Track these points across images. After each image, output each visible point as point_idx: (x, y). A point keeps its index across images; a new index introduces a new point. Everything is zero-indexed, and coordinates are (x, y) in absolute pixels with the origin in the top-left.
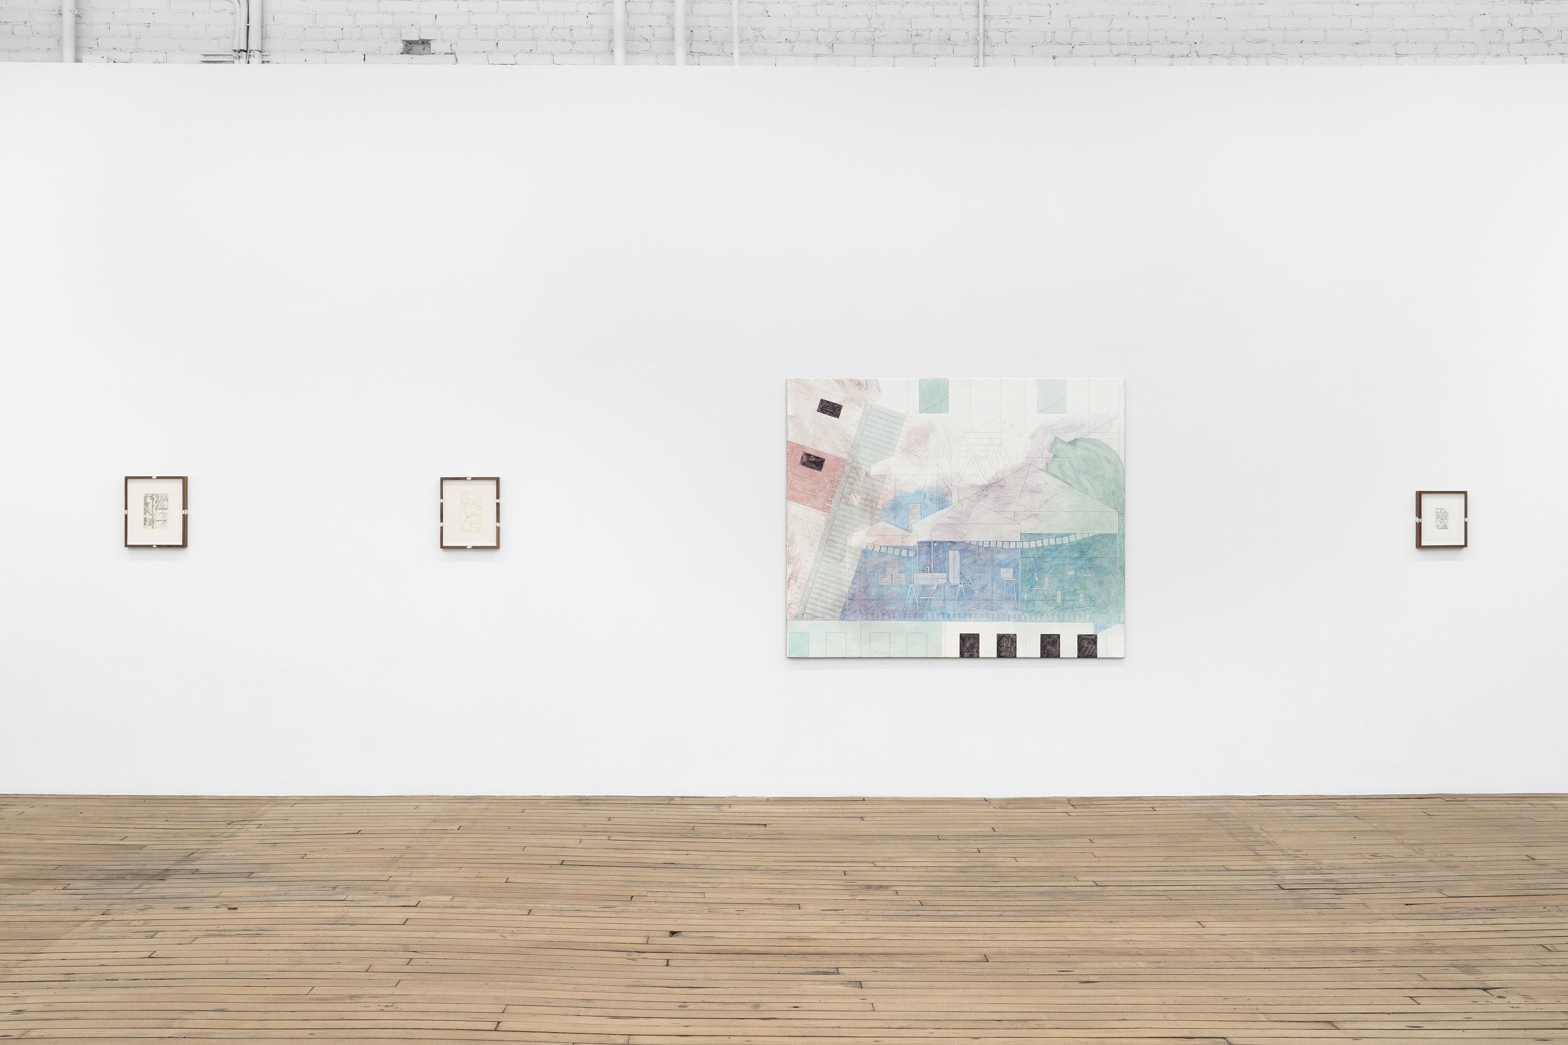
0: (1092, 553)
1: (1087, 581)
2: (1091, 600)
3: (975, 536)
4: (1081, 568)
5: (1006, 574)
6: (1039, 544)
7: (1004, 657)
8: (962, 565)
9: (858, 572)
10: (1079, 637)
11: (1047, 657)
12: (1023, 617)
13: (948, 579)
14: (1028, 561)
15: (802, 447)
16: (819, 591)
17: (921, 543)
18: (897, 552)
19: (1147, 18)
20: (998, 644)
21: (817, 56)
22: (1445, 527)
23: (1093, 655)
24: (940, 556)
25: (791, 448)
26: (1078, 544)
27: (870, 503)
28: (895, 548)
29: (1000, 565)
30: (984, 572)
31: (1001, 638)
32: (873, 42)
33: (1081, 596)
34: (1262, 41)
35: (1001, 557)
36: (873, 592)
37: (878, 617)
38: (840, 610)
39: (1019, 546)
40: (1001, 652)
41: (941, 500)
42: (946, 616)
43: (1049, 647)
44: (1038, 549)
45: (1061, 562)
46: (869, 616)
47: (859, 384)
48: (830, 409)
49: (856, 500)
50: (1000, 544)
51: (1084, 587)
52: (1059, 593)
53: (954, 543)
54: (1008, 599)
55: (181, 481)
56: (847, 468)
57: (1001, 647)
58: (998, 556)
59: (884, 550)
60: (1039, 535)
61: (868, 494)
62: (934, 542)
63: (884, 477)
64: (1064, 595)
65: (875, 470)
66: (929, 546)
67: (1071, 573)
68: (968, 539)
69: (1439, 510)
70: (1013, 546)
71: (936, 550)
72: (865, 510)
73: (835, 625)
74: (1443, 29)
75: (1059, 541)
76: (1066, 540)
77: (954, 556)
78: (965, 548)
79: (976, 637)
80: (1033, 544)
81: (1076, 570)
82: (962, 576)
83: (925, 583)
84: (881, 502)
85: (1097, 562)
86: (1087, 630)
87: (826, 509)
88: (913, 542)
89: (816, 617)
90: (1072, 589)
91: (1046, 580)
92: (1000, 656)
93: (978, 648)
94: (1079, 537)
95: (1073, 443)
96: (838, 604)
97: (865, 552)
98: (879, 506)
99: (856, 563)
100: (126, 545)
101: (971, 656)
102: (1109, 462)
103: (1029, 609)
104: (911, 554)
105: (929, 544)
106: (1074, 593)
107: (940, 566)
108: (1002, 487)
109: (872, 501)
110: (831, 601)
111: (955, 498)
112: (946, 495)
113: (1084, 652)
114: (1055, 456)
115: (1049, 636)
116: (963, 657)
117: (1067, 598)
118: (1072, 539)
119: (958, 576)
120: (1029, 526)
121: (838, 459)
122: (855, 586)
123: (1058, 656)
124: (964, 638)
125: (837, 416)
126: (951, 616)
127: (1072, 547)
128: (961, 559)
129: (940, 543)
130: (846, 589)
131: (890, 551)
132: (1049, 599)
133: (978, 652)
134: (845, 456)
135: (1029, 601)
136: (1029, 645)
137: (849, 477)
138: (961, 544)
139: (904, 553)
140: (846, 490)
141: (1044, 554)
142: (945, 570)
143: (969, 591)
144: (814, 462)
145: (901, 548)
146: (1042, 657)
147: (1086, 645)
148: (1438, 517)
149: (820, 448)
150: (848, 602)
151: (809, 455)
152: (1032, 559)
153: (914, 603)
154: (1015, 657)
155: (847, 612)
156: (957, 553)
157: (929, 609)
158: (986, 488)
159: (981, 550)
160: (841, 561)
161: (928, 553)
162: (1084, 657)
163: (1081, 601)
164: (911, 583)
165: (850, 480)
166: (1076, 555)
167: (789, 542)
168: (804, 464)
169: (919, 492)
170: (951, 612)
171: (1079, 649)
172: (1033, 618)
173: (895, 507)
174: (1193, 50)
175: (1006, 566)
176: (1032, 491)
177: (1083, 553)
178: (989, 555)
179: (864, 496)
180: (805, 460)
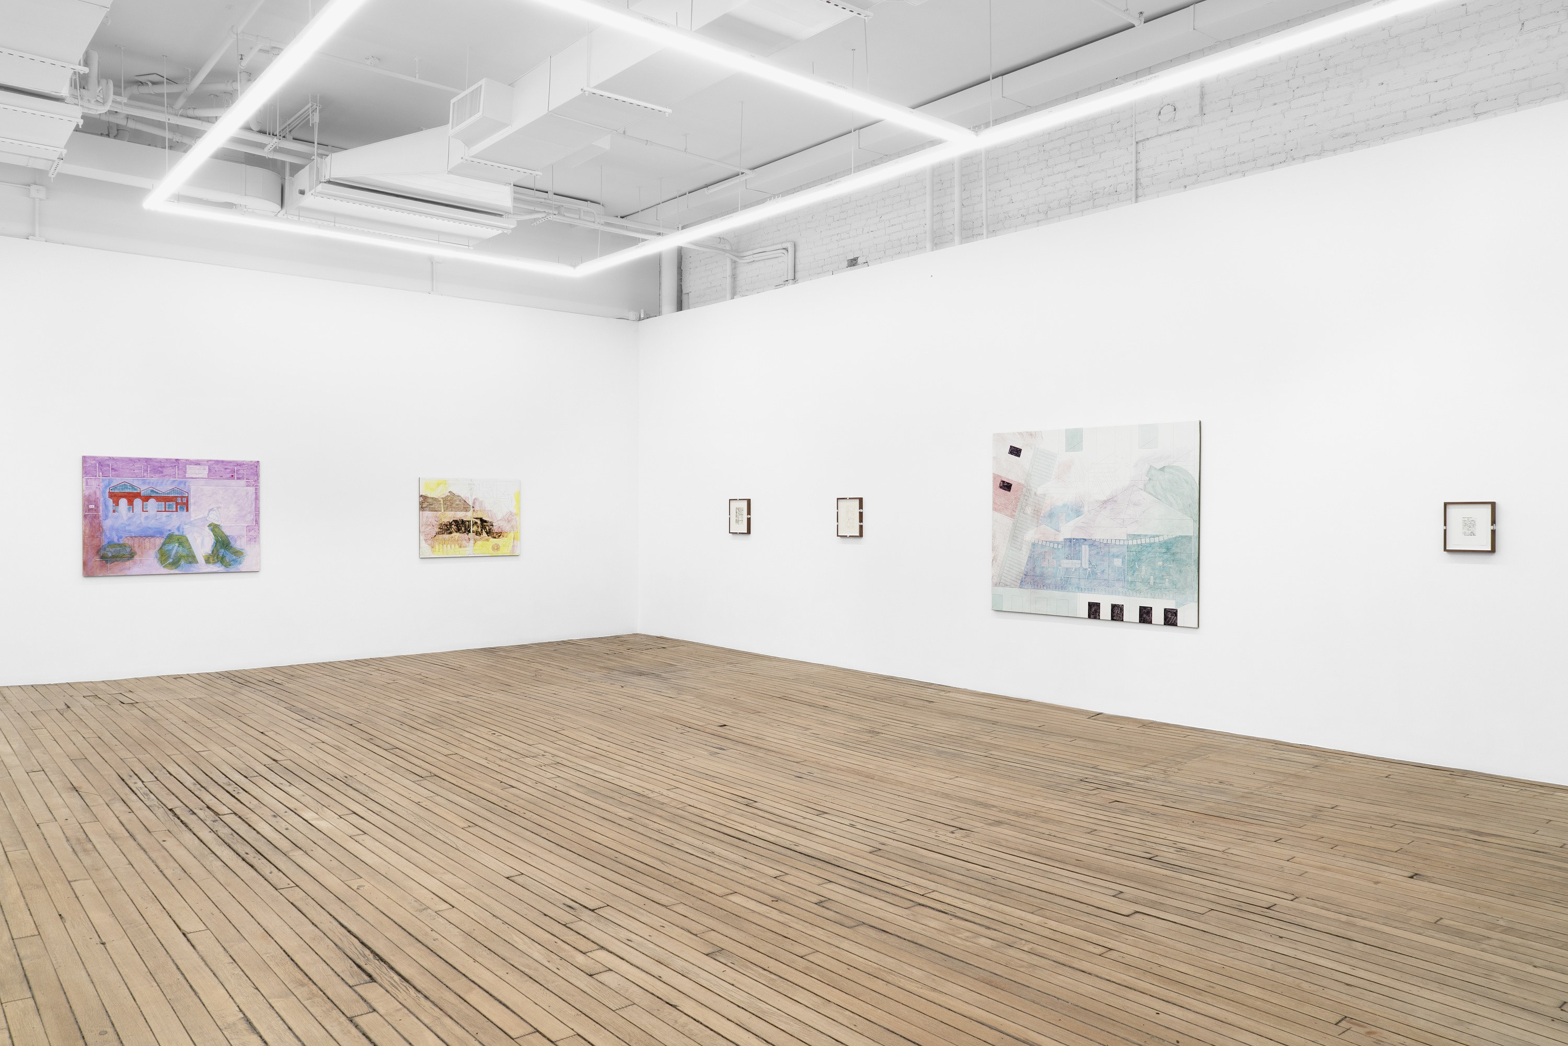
0: (1174, 549)
1: (1171, 570)
2: (1174, 584)
3: (1098, 535)
4: (1167, 560)
5: (1118, 562)
6: (1139, 542)
7: (1115, 620)
8: (1090, 555)
9: (1030, 557)
10: (1165, 610)
11: (1143, 622)
12: (1128, 593)
13: (1081, 564)
14: (1131, 554)
15: (1000, 477)
16: (1008, 569)
17: (1065, 539)
18: (1052, 545)
19: (1253, 140)
20: (1112, 611)
21: (1038, 221)
22: (1473, 534)
23: (1175, 624)
24: (1077, 549)
25: (995, 477)
26: (1165, 542)
27: (1037, 512)
28: (1050, 542)
29: (1113, 556)
30: (1103, 561)
31: (1114, 607)
32: (1070, 205)
33: (1167, 580)
34: (1347, 135)
35: (1114, 550)
36: (1038, 571)
37: (1040, 587)
38: (1020, 582)
39: (1126, 543)
40: (1113, 616)
41: (1077, 511)
42: (1080, 589)
43: (1144, 616)
44: (1138, 545)
45: (1152, 556)
46: (1036, 586)
47: (1031, 434)
48: (1015, 451)
49: (1029, 510)
50: (1113, 542)
51: (1169, 574)
52: (1152, 577)
53: (1085, 540)
54: (1119, 580)
55: (746, 501)
56: (1024, 490)
57: (1114, 613)
58: (1112, 549)
59: (1044, 543)
60: (1139, 535)
61: (1035, 507)
62: (1074, 539)
63: (1045, 495)
64: (1155, 579)
65: (1040, 491)
66: (1071, 542)
67: (1160, 563)
68: (1094, 538)
69: (1466, 519)
70: (1122, 543)
71: (1074, 544)
72: (1034, 517)
73: (1017, 591)
75: (1152, 540)
76: (1157, 540)
77: (1085, 548)
78: (1093, 544)
79: (1098, 605)
80: (1135, 542)
81: (1163, 561)
82: (1090, 564)
83: (1068, 566)
84: (1043, 512)
85: (1178, 556)
86: (1171, 605)
87: (1012, 516)
88: (1061, 539)
89: (1006, 585)
90: (1160, 576)
91: (1143, 567)
92: (1113, 619)
93: (1099, 612)
94: (1166, 538)
95: (1162, 469)
96: (1018, 577)
97: (1034, 544)
98: (1042, 515)
99: (1029, 552)
101: (1095, 618)
102: (1187, 483)
103: (1132, 588)
104: (1060, 546)
105: (1070, 540)
106: (1162, 578)
107: (1076, 556)
108: (1115, 501)
109: (1037, 511)
110: (1015, 576)
111: (1086, 509)
112: (1081, 507)
113: (1169, 621)
114: (1150, 479)
115: (1145, 608)
116: (1090, 618)
117: (1157, 581)
118: (1161, 539)
119: (1087, 563)
120: (1133, 530)
121: (1019, 484)
122: (1028, 567)
123: (1151, 623)
124: (1091, 605)
125: (1019, 456)
126: (1083, 589)
127: (1161, 545)
128: (1090, 551)
129: (1077, 539)
130: (1023, 568)
131: (1048, 544)
132: (1146, 582)
133: (1099, 615)
134: (1023, 482)
135: (1132, 582)
136: (1132, 614)
137: (1025, 495)
138: (1090, 541)
139: (1056, 546)
140: (1024, 504)
141: (1142, 548)
142: (1079, 558)
143: (1094, 573)
144: (1006, 486)
145: (1054, 542)
146: (1140, 622)
147: (1170, 617)
148: (1465, 525)
149: (1009, 478)
150: (1024, 576)
151: (1004, 482)
152: (1134, 553)
153: (1061, 580)
154: (1122, 620)
155: (1023, 583)
156: (1087, 546)
157: (1070, 584)
158: (1105, 502)
159: (1102, 545)
160: (1021, 550)
161: (1070, 546)
162: (1169, 625)
163: (1167, 584)
164: (1059, 566)
165: (1026, 498)
166: (1164, 550)
167: (994, 537)
168: (1001, 487)
169: (1065, 505)
170: (1083, 587)
171: (1165, 619)
172: (1135, 594)
173: (1051, 515)
174: (1289, 156)
175: (1118, 557)
176: (1135, 505)
177: (1168, 549)
178: (1107, 549)
179: (1034, 508)
180: (1001, 485)
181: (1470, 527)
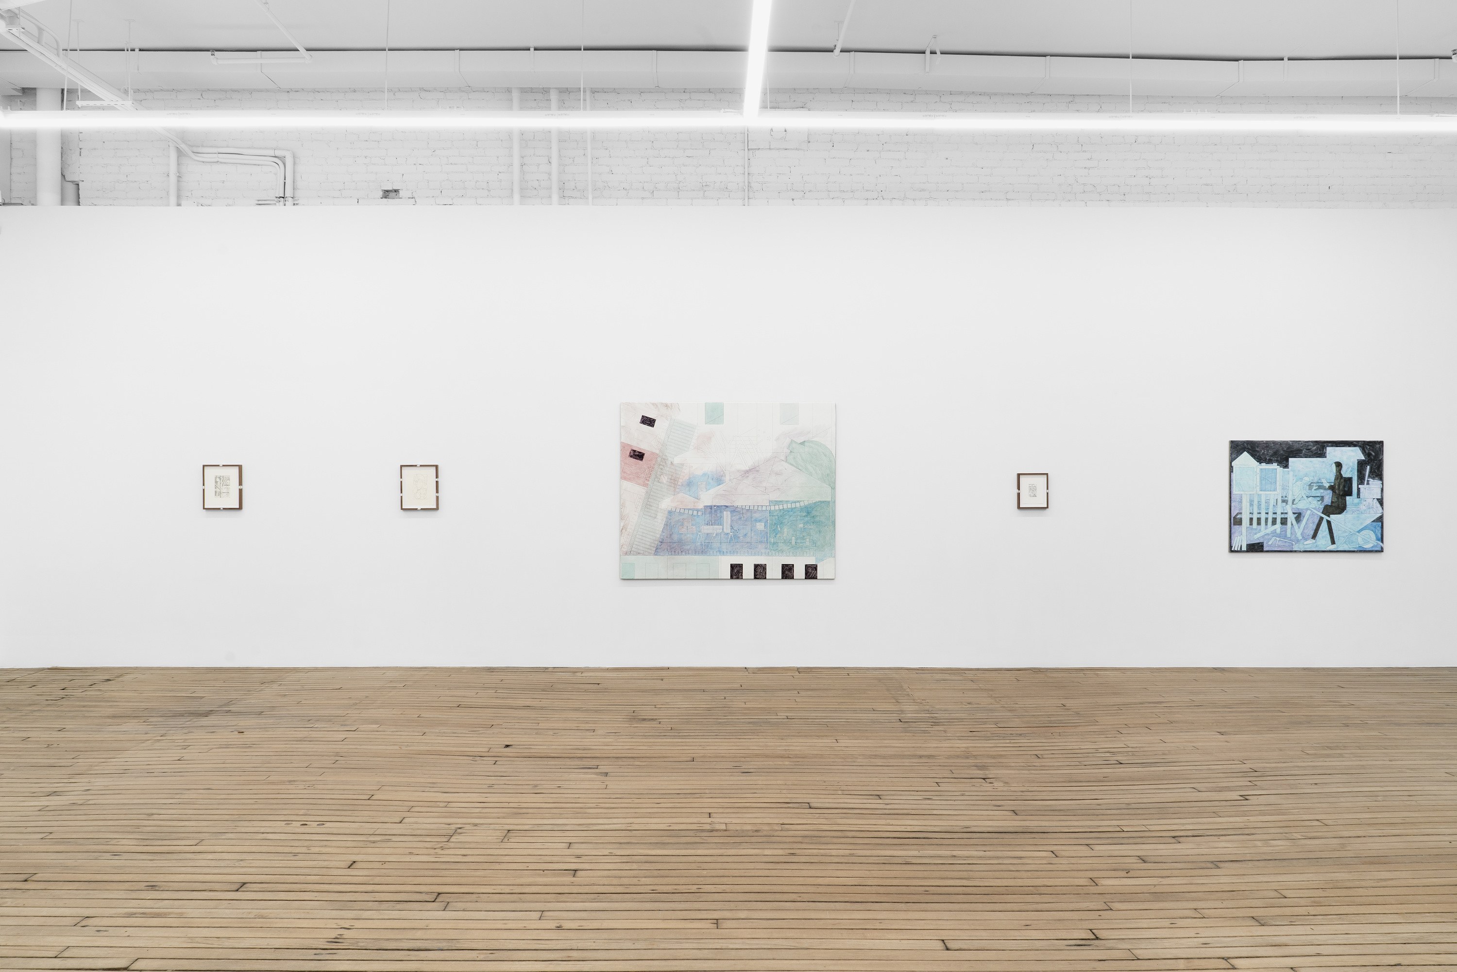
0: (814, 513)
1: (811, 531)
2: (814, 543)
3: (740, 502)
4: (807, 522)
5: (760, 526)
6: (781, 507)
7: (758, 578)
8: (732, 521)
9: (666, 525)
10: (806, 566)
11: (786, 578)
12: (770, 553)
13: (723, 529)
14: (774, 518)
15: (630, 446)
16: (640, 537)
17: (706, 507)
18: (691, 512)
19: (851, 175)
20: (755, 570)
21: (643, 198)
22: (1035, 496)
23: (815, 577)
24: (718, 515)
25: (624, 446)
26: (806, 507)
27: (674, 481)
28: (689, 510)
29: (756, 521)
30: (746, 525)
31: (756, 566)
32: (678, 190)
33: (808, 540)
34: (923, 190)
35: (757, 515)
36: (676, 537)
37: (678, 553)
38: (654, 549)
39: (768, 508)
40: (756, 575)
41: (719, 480)
42: (721, 552)
43: (787, 572)
44: (780, 510)
45: (794, 519)
46: (673, 553)
47: (666, 406)
48: (648, 422)
49: (665, 479)
50: (756, 508)
51: (809, 534)
52: (793, 538)
53: (727, 507)
54: (761, 542)
55: (237, 468)
56: (659, 459)
57: (756, 572)
58: (755, 515)
59: (682, 511)
60: (781, 501)
61: (672, 476)
62: (714, 506)
63: (683, 465)
64: (797, 539)
65: (677, 461)
66: (711, 509)
67: (801, 526)
68: (735, 504)
69: (1031, 485)
70: (764, 508)
71: (715, 511)
72: (670, 486)
73: (651, 558)
74: (1035, 184)
75: (793, 506)
76: (798, 505)
77: (727, 515)
78: (734, 510)
79: (741, 566)
80: (777, 507)
81: (804, 524)
82: (732, 528)
83: (709, 532)
84: (681, 481)
85: (817, 519)
86: (811, 561)
87: (645, 485)
88: (701, 506)
89: (639, 553)
90: (801, 536)
91: (785, 530)
92: (755, 578)
93: (742, 573)
94: (806, 503)
95: (803, 443)
96: (653, 545)
97: (670, 512)
98: (679, 483)
99: (665, 519)
100: (204, 508)
101: (738, 578)
102: (825, 456)
103: (774, 548)
104: (700, 513)
105: (711, 507)
106: (803, 538)
107: (718, 521)
108: (758, 471)
109: (675, 480)
110: (648, 543)
111: (727, 478)
112: (722, 476)
113: (809, 575)
114: (791, 452)
115: (787, 565)
116: (732, 578)
117: (799, 541)
118: (802, 504)
119: (729, 527)
120: (774, 496)
121: (653, 453)
122: (664, 534)
123: (793, 578)
124: (733, 567)
125: (653, 426)
126: (725, 553)
127: (802, 509)
128: (731, 517)
129: (718, 506)
130: (658, 536)
131: (686, 512)
132: (787, 542)
133: (742, 575)
134: (657, 452)
135: (774, 543)
136: (774, 571)
137: (660, 465)
138: (731, 507)
139: (695, 513)
140: (658, 473)
141: (784, 513)
142: (721, 524)
143: (736, 537)
144: (638, 455)
145: (693, 510)
146: (782, 578)
147: (810, 571)
148: (1030, 489)
149: (641, 447)
150: (659, 544)
151: (635, 451)
152: (776, 517)
153: (702, 545)
154: (765, 578)
155: (658, 550)
156: (729, 513)
157: (711, 549)
158: (747, 472)
159: (744, 511)
160: (655, 518)
161: (711, 513)
162: (809, 579)
163: (808, 543)
164: (699, 532)
165: (661, 467)
166: (804, 514)
167: (622, 506)
168: (631, 456)
169: (705, 475)
170: (725, 550)
171: (806, 574)
172: (777, 554)
173: (689, 484)
174: (880, 196)
175: (760, 521)
176: (777, 474)
177: (808, 513)
178: (749, 514)
179: (670, 477)
180: (632, 454)
181: (1033, 489)
